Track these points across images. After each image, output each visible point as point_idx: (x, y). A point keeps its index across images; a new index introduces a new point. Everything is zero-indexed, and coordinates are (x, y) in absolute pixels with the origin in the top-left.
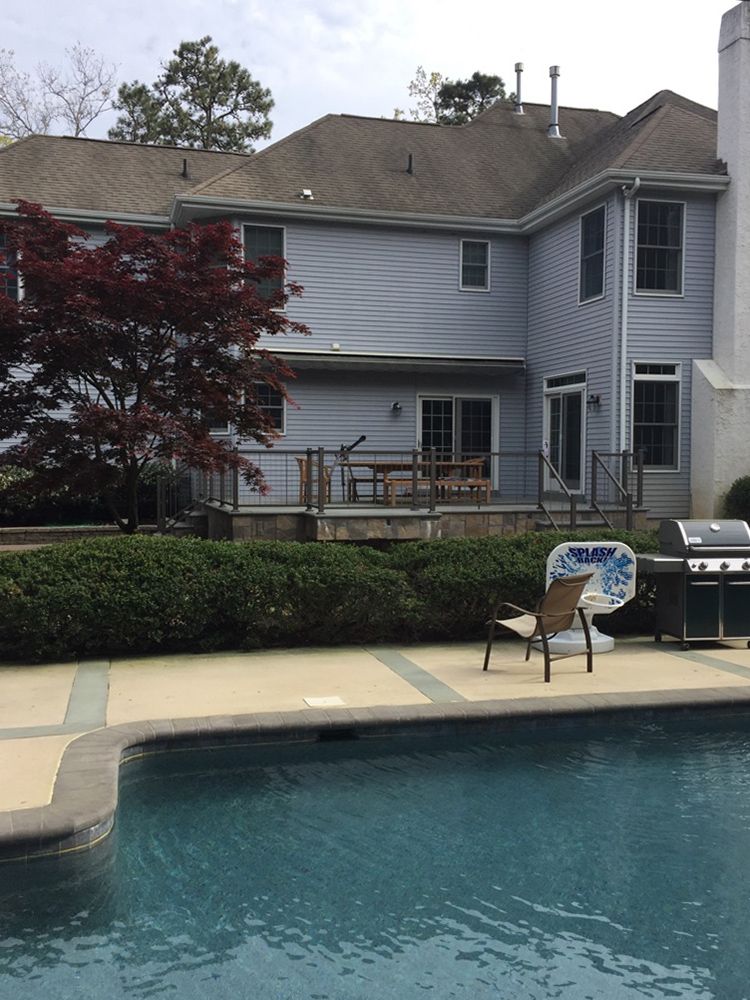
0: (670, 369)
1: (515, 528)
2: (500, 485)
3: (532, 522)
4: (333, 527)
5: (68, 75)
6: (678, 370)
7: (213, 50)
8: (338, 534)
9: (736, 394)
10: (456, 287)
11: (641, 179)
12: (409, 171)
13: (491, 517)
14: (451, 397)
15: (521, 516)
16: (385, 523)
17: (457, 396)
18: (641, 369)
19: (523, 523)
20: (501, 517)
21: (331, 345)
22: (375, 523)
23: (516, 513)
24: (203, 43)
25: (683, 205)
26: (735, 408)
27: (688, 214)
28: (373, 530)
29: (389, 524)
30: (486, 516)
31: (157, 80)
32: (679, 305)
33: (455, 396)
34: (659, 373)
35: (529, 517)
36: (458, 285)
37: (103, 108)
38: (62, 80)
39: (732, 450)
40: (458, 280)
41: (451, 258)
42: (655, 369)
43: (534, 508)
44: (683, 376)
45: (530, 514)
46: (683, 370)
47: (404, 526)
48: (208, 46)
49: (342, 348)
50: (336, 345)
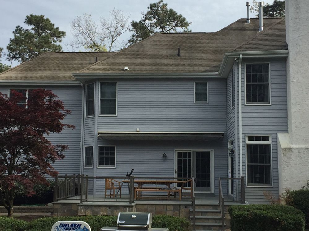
0: (266, 138)
1: (179, 212)
2: (215, 191)
3: (187, 210)
4: (85, 210)
5: (111, 21)
6: (270, 139)
7: (164, 6)
8: (87, 212)
9: (293, 150)
10: (192, 102)
11: (242, 55)
12: (178, 55)
13: (168, 207)
14: (191, 151)
15: (182, 207)
16: (108, 209)
17: (193, 150)
18: (250, 138)
19: (183, 210)
20: (172, 207)
21: (136, 129)
22: (103, 208)
23: (180, 205)
24: (159, 3)
25: (268, 64)
26: (292, 156)
27: (271, 68)
28: (102, 211)
29: (109, 209)
30: (165, 206)
31: (141, 19)
32: (268, 109)
33: (192, 150)
34: (261, 140)
35: (186, 207)
36: (194, 101)
37: (122, 32)
38: (109, 23)
39: (292, 177)
40: (193, 99)
41: (191, 90)
42: (258, 138)
43: (190, 203)
44: (272, 142)
45: (186, 206)
46: (272, 139)
47: (116, 210)
48: (162, 4)
49: (141, 130)
50: (138, 130)
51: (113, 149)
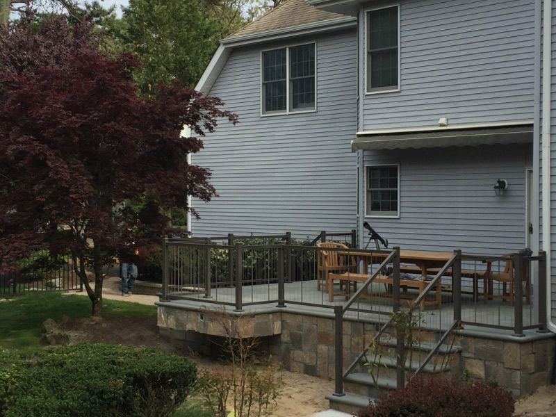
1: (363, 339)
4: (166, 315)
8: (169, 322)
21: (439, 120)
22: (193, 316)
28: (191, 323)
49: (450, 122)
50: (443, 121)
51: (393, 172)
